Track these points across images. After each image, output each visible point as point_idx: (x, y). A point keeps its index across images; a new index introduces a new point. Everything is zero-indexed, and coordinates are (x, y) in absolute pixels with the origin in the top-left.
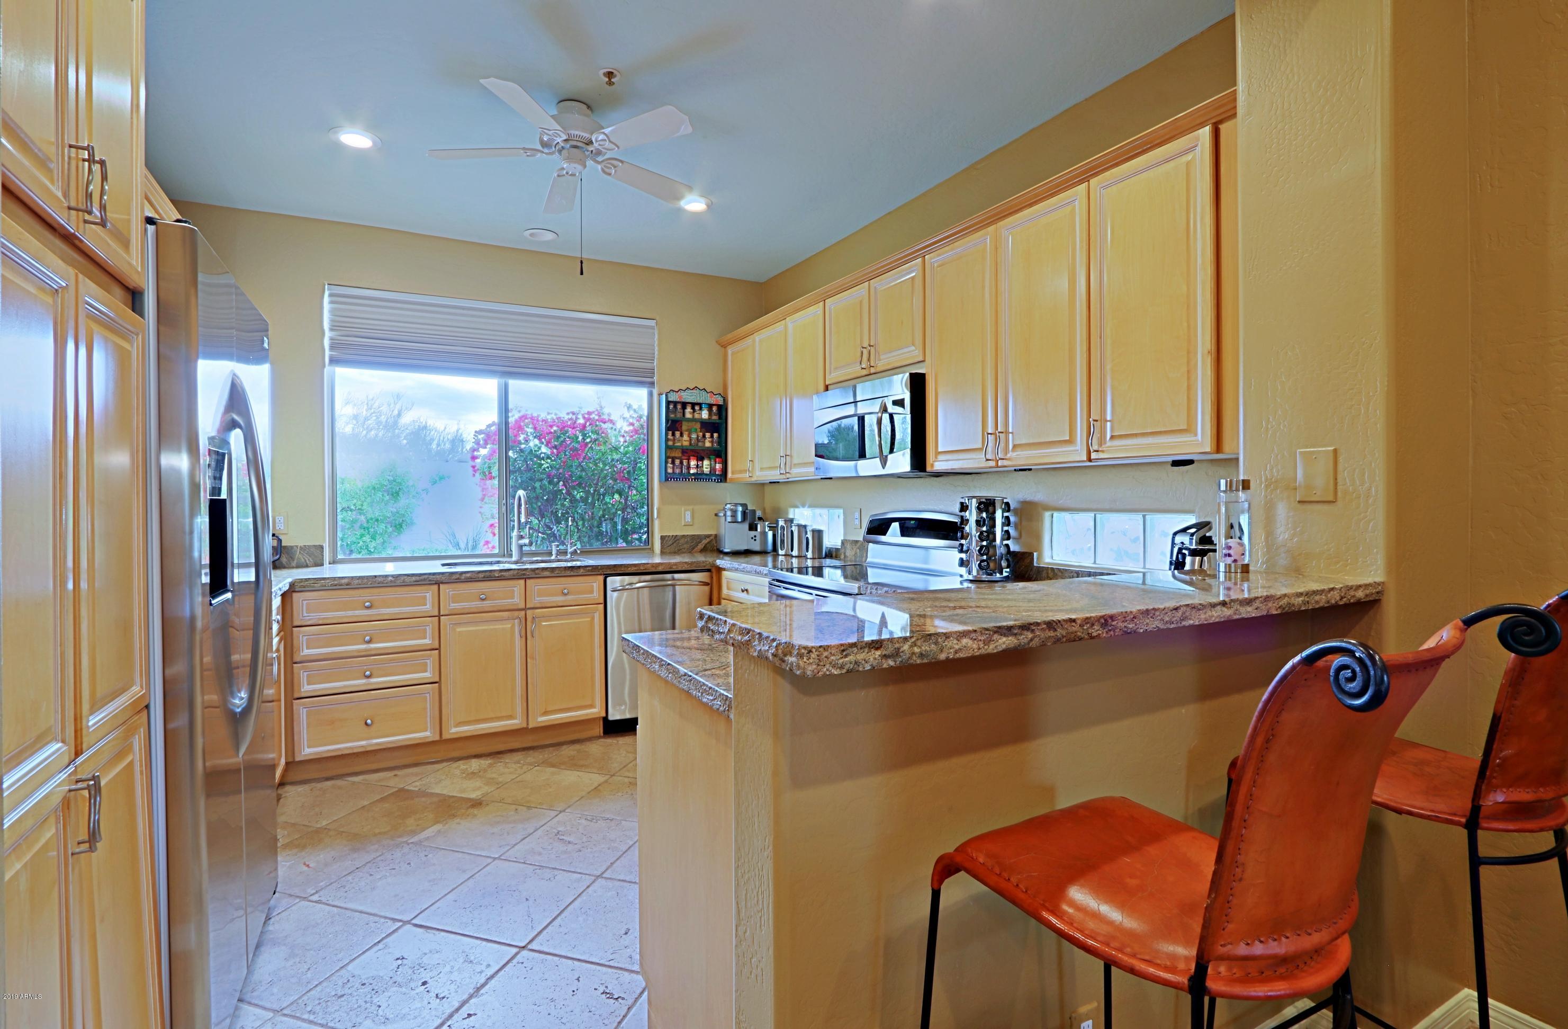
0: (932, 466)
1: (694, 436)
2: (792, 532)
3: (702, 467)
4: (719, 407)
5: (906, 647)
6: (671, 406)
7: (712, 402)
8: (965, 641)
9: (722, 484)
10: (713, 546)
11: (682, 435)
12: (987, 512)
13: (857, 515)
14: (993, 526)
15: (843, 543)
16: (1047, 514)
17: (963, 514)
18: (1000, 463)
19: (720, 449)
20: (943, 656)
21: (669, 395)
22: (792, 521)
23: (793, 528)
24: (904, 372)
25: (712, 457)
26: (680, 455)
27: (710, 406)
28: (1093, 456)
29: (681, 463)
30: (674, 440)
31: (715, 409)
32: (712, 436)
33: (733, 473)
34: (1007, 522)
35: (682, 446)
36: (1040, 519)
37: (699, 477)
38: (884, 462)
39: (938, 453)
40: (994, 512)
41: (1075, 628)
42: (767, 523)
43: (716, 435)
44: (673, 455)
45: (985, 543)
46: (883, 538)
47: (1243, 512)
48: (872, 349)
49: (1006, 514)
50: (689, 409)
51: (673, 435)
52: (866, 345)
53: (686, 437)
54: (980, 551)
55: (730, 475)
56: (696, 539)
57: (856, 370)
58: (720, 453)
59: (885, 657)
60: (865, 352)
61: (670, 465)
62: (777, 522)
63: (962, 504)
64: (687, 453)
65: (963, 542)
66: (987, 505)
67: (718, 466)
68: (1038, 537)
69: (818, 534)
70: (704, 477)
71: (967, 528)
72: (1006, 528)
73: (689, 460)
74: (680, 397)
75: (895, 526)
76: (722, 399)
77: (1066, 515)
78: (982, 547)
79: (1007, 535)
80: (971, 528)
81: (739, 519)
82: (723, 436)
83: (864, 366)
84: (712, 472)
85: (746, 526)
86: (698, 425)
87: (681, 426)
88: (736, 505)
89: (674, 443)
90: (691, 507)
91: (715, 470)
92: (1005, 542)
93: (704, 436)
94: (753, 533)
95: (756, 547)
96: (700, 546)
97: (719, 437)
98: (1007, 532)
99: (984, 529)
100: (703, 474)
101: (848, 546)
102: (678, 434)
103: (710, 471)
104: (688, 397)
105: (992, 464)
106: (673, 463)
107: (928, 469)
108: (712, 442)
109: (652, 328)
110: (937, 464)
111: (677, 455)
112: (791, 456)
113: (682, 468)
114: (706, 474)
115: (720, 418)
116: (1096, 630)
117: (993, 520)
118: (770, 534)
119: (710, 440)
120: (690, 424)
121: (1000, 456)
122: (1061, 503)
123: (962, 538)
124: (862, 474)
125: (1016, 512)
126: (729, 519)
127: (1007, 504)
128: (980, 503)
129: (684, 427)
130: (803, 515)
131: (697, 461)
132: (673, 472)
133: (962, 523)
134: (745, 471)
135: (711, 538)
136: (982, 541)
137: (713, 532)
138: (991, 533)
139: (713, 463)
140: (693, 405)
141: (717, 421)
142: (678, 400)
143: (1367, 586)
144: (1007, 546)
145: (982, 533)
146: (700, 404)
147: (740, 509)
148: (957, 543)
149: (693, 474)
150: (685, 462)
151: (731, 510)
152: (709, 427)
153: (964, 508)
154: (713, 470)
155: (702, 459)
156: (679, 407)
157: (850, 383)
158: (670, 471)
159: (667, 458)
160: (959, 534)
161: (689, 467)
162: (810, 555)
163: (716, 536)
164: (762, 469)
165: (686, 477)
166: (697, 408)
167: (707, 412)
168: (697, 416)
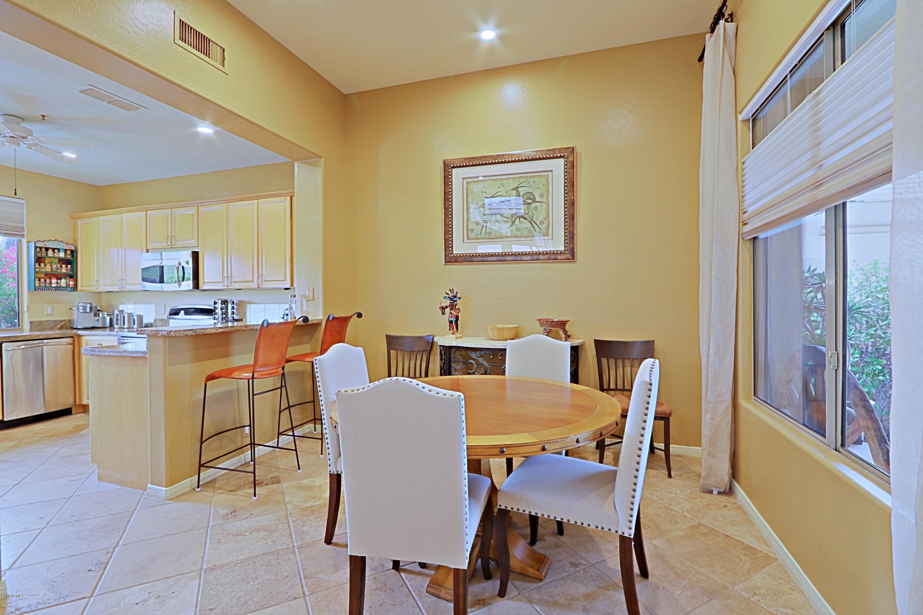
0: (202, 287)
1: (54, 266)
2: (124, 317)
3: (61, 283)
4: (72, 251)
5: (198, 331)
6: (38, 249)
7: (67, 248)
8: (212, 330)
9: (75, 293)
10: (69, 325)
11: (45, 265)
12: (225, 304)
13: (163, 307)
14: (227, 310)
15: (155, 320)
16: (248, 305)
17: (215, 305)
18: (229, 287)
19: (73, 274)
20: (206, 333)
21: (37, 243)
22: (122, 311)
23: (125, 315)
24: (189, 250)
25: (68, 278)
26: (44, 276)
27: (66, 251)
28: (260, 286)
29: (45, 281)
30: (40, 268)
31: (69, 252)
32: (67, 267)
33: (82, 286)
34: (233, 308)
35: (46, 271)
36: (246, 307)
37: (58, 288)
38: (180, 285)
39: (204, 283)
40: (228, 305)
41: (238, 328)
42: (106, 313)
43: (69, 266)
44: (39, 276)
45: (224, 316)
46: (176, 317)
47: (293, 303)
48: (173, 238)
49: (232, 305)
50: (50, 252)
51: (39, 265)
52: (170, 235)
53: (48, 266)
54: (222, 319)
55: (79, 287)
56: (56, 322)
57: (165, 245)
58: (73, 276)
59: (194, 332)
60: (169, 238)
61: (37, 282)
62: (113, 312)
63: (215, 302)
64: (49, 276)
65: (215, 316)
66: (225, 302)
67: (72, 283)
68: (245, 313)
69: (140, 318)
70: (63, 289)
71: (217, 311)
72: (233, 310)
73: (50, 279)
74: (45, 245)
75: (182, 312)
76: (74, 247)
77: (255, 305)
78: (223, 317)
79: (233, 313)
80: (219, 311)
81: (88, 310)
82: (75, 267)
83: (168, 244)
84: (67, 286)
85: (92, 314)
86: (57, 260)
87: (45, 260)
88: (86, 303)
89: (40, 270)
90: (51, 305)
91: (69, 285)
92: (232, 316)
93: (61, 266)
94: (97, 318)
95: (100, 325)
96: (58, 326)
97: (72, 267)
98: (233, 312)
99: (224, 311)
100: (61, 287)
101: (158, 322)
102: (42, 265)
103: (66, 286)
104: (49, 245)
105: (226, 287)
106: (39, 280)
107: (200, 288)
108: (67, 270)
109: (23, 204)
110: (202, 286)
111: (41, 276)
112: (125, 280)
113: (45, 284)
114: (63, 287)
115: (72, 257)
116: (243, 328)
117: (227, 308)
118: (108, 319)
119: (66, 268)
120: (51, 259)
121: (229, 285)
122: (253, 301)
123: (215, 314)
124: (165, 290)
125: (237, 304)
126: (81, 311)
127: (233, 302)
128: (222, 301)
129: (47, 261)
130: (129, 308)
131: (57, 279)
132: (40, 286)
133: (215, 309)
134: (93, 286)
135: (66, 321)
136: (223, 315)
137: (68, 318)
138: (226, 313)
139: (68, 281)
140: (53, 250)
141: (71, 259)
142: (44, 246)
143: (317, 320)
144: (233, 317)
145: (223, 312)
146: (59, 250)
147: (89, 305)
148: (212, 317)
149: (54, 287)
150: (48, 280)
151: (83, 306)
152: (67, 262)
153: (215, 303)
154: (68, 285)
155: (60, 279)
156: (43, 250)
157: (160, 250)
158: (37, 285)
159: (35, 277)
160: (214, 313)
161: (51, 283)
162: (135, 326)
163: (70, 321)
164: (105, 285)
165: (50, 288)
166: (56, 251)
167: (64, 254)
168: (56, 255)
